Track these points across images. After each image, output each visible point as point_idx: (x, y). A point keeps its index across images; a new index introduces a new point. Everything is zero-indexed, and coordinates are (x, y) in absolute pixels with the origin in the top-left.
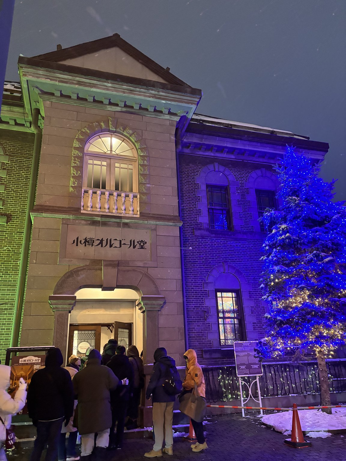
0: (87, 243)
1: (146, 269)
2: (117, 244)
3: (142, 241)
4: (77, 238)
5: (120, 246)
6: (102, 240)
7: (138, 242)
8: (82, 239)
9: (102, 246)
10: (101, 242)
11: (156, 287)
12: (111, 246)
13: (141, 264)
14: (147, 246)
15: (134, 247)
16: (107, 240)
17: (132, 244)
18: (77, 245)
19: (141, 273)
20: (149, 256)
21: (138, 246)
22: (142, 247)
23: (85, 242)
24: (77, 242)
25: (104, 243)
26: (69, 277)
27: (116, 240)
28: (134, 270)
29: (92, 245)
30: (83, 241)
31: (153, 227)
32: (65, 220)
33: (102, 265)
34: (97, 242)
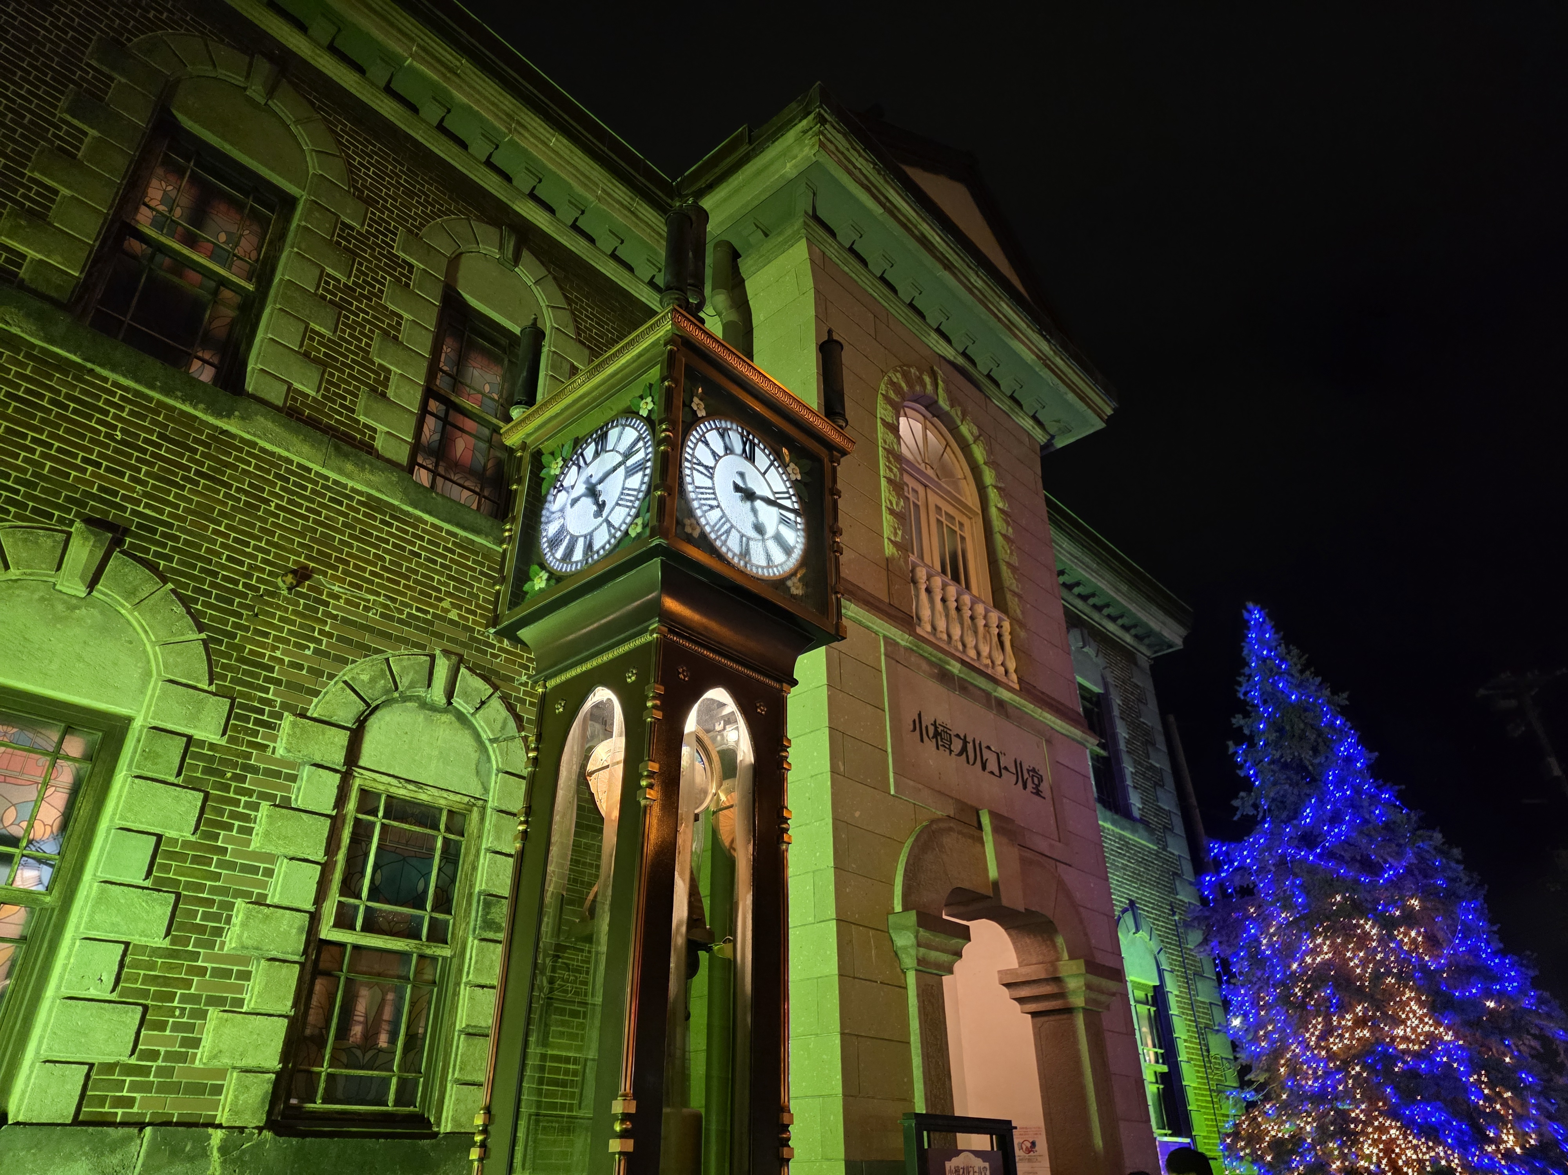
0: (940, 743)
1: (1055, 866)
2: (992, 763)
3: (1033, 770)
4: (920, 715)
5: (1000, 773)
6: (965, 742)
7: (1028, 771)
8: (928, 722)
9: (968, 762)
10: (964, 749)
11: (1086, 933)
12: (983, 766)
13: (1043, 846)
14: (1046, 790)
15: (1024, 785)
16: (974, 741)
17: (1020, 773)
18: (922, 741)
19: (1053, 875)
20: (1053, 822)
21: (1030, 785)
22: (1038, 793)
23: (935, 736)
24: (920, 728)
25: (971, 751)
26: (924, 847)
27: (988, 748)
28: (1040, 866)
29: (951, 751)
30: (931, 729)
31: (1048, 733)
32: (889, 646)
33: (982, 827)
34: (957, 744)
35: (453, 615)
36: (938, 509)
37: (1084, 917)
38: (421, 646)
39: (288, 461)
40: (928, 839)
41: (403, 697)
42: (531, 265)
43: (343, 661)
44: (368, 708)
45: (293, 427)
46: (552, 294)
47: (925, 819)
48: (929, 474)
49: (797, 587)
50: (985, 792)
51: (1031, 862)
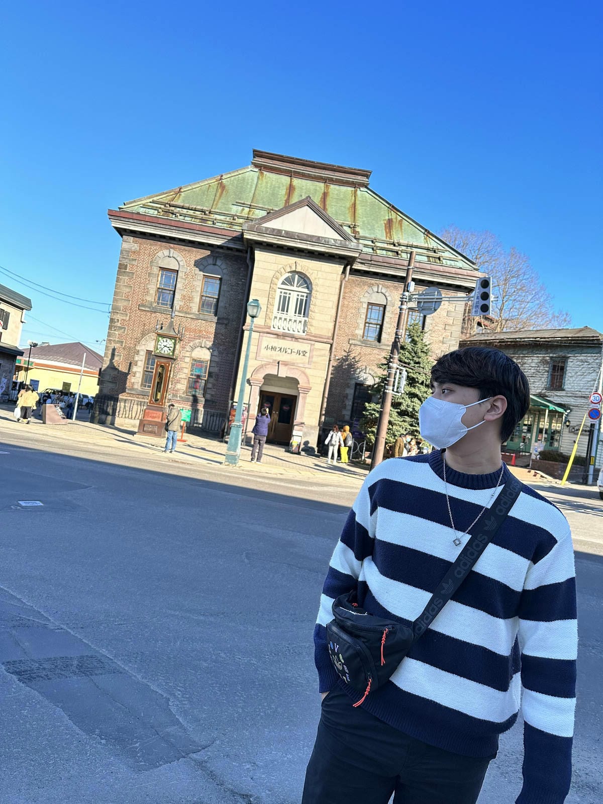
0: (273, 350)
1: (304, 369)
2: (289, 351)
3: (305, 351)
4: (268, 346)
5: (291, 353)
6: (281, 348)
7: (302, 352)
8: (270, 346)
9: (281, 352)
10: (280, 350)
11: (308, 381)
12: (286, 352)
13: (301, 365)
14: (307, 355)
15: (299, 354)
16: (284, 348)
17: (299, 353)
18: (267, 350)
19: (300, 370)
20: (307, 361)
21: (302, 354)
22: (304, 355)
24: (267, 348)
25: (282, 350)
26: (260, 368)
27: (289, 349)
28: (297, 369)
29: (275, 351)
30: (271, 348)
31: (313, 342)
32: (261, 334)
33: (278, 363)
34: (278, 349)
35: (205, 334)
36: (298, 295)
37: (311, 378)
38: (200, 339)
39: (179, 316)
40: (262, 367)
41: (198, 347)
42: (219, 263)
43: (189, 343)
44: (193, 349)
45: (179, 312)
46: (223, 266)
47: (263, 363)
48: (295, 288)
49: (171, 354)
50: (283, 357)
51: (293, 369)
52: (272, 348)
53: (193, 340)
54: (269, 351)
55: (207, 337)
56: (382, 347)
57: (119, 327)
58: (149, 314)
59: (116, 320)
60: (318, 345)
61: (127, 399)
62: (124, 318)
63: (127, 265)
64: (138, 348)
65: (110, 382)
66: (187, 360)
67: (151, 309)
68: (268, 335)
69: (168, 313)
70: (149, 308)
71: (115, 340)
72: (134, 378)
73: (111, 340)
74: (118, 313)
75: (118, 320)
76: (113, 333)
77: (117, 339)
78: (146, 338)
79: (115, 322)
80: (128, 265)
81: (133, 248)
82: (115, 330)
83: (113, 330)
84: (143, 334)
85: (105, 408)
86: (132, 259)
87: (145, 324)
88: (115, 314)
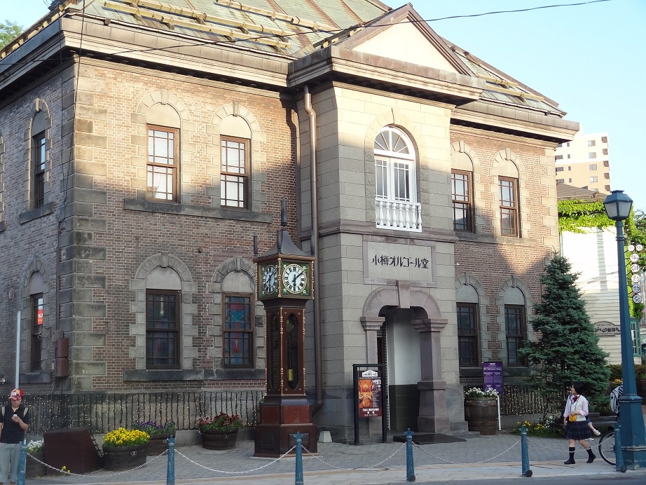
0: (383, 263)
1: (428, 290)
2: (405, 263)
3: (425, 260)
4: (376, 257)
5: (408, 265)
6: (394, 259)
7: (422, 261)
8: (379, 257)
9: (394, 265)
10: (394, 261)
11: (438, 309)
12: (401, 265)
13: (425, 285)
14: (429, 265)
15: (419, 266)
16: (398, 258)
17: (417, 263)
18: (376, 264)
19: (426, 293)
20: (431, 275)
21: (422, 265)
22: (425, 267)
23: (382, 261)
24: (375, 260)
25: (396, 262)
26: (373, 298)
27: (405, 258)
28: (421, 291)
29: (388, 264)
30: (380, 260)
31: (433, 243)
32: (365, 237)
33: (397, 285)
34: (390, 261)
36: (396, 165)
37: (439, 303)
38: (232, 257)
39: (194, 216)
40: (375, 294)
41: (231, 271)
42: (243, 111)
43: (215, 266)
44: (223, 276)
45: (193, 207)
46: (251, 118)
47: (375, 288)
48: (390, 153)
49: (304, 292)
50: (400, 273)
51: (417, 291)
52: (382, 260)
53: (220, 259)
54: (379, 264)
55: (242, 250)
56: (479, 240)
57: (95, 249)
58: (141, 217)
59: (86, 236)
60: (441, 248)
61: (129, 394)
62: (101, 230)
63: (91, 123)
64: (133, 287)
65: (93, 364)
66: (218, 299)
67: (146, 207)
68: (375, 237)
69: (175, 212)
70: (143, 204)
71: (89, 278)
72: (135, 348)
73: (83, 277)
74: (87, 220)
75: (90, 235)
76: (84, 262)
77: (93, 275)
78: (145, 265)
79: (85, 241)
80: (94, 124)
81: (98, 90)
82: (87, 257)
83: (83, 256)
84: (139, 259)
85: (94, 420)
86: (99, 110)
87: (137, 238)
88: (83, 223)
